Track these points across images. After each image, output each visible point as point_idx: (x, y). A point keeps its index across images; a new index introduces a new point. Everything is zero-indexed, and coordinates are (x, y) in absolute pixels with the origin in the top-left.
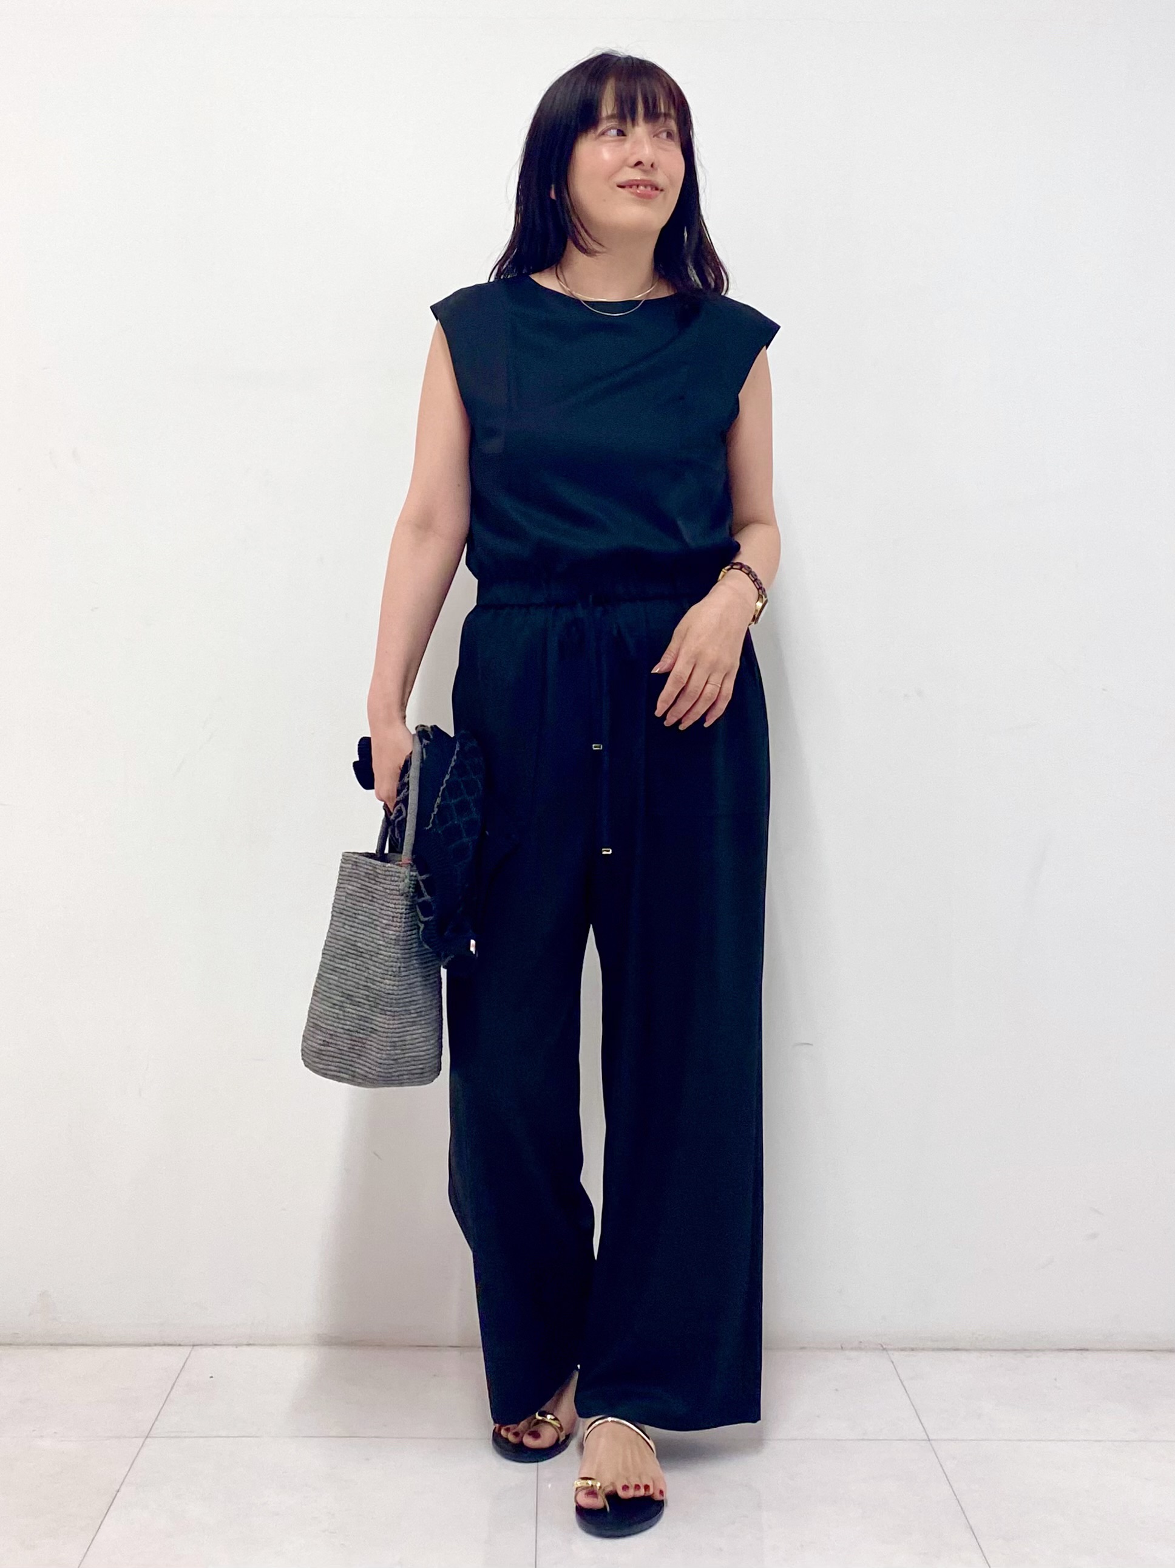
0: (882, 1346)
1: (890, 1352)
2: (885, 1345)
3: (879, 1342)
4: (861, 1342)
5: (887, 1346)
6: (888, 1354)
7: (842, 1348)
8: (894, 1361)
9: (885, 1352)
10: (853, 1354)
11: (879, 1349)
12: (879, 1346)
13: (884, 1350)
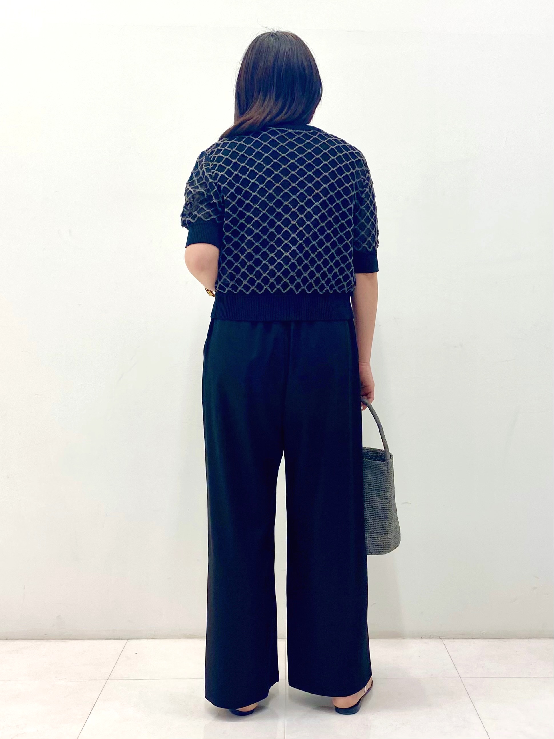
2: (442, 637)
3: (439, 635)
4: (430, 635)
6: (443, 641)
8: (445, 643)
10: (427, 640)
11: (438, 638)
13: (441, 639)
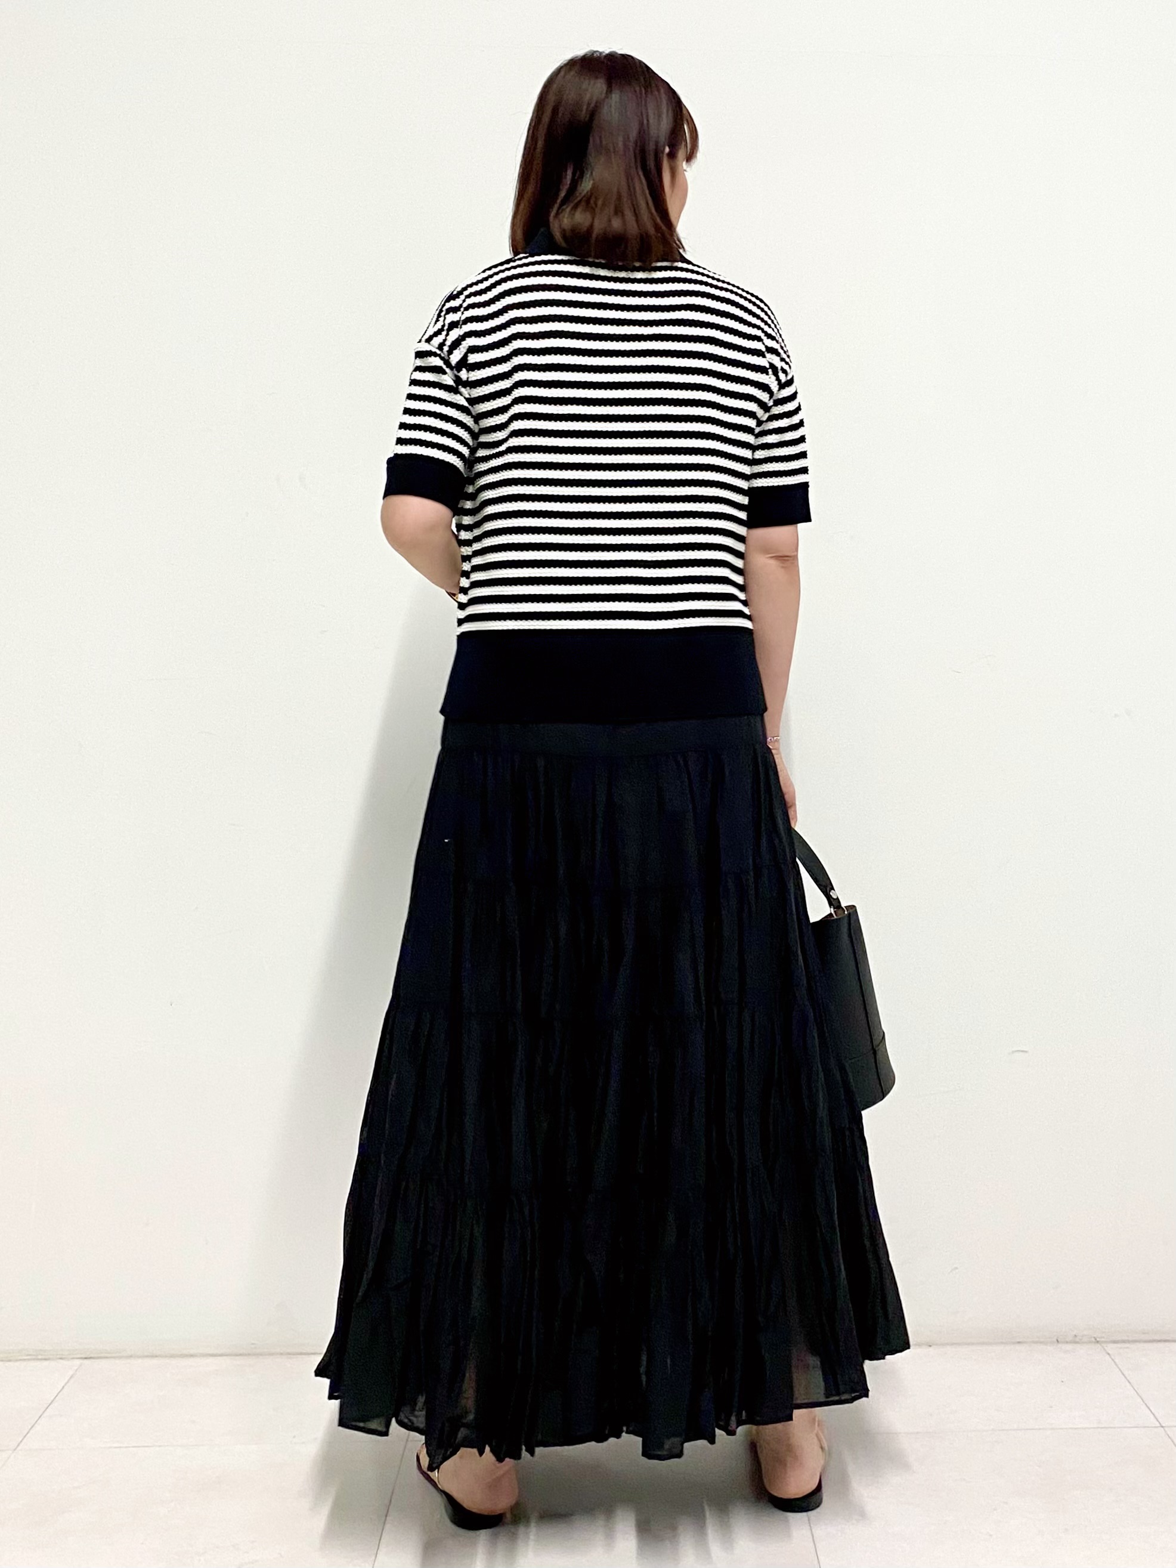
0: (1096, 1339)
1: (1103, 1345)
2: (1099, 1338)
3: (1095, 1336)
4: (1075, 1336)
5: (1103, 1339)
6: (1103, 1347)
7: (1057, 1341)
8: (1109, 1352)
9: (1099, 1345)
10: (1069, 1347)
11: (1090, 1342)
12: (1093, 1340)
13: (1098, 1342)
